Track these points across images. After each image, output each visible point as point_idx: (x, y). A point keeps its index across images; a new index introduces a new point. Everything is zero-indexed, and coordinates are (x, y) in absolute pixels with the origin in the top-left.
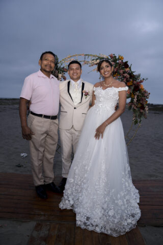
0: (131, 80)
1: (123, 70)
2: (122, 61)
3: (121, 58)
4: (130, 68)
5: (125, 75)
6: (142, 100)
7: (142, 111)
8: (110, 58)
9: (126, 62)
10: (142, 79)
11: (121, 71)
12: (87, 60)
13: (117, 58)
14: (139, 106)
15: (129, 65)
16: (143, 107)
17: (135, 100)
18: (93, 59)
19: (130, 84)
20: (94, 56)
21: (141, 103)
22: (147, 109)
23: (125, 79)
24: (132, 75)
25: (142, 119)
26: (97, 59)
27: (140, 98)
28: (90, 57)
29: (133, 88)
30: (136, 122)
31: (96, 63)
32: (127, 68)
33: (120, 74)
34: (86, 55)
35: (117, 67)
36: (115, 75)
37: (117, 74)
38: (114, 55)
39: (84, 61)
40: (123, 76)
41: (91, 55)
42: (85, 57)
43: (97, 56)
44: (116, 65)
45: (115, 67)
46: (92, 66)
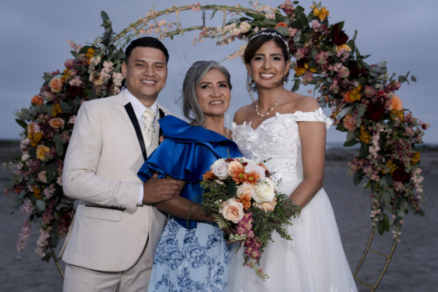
0: (356, 84)
1: (328, 54)
2: (326, 21)
3: (318, 14)
4: (352, 44)
5: (336, 67)
6: (399, 149)
7: (400, 186)
8: (284, 14)
9: (338, 26)
10: (396, 78)
11: (322, 58)
12: (209, 23)
13: (307, 13)
14: (389, 168)
15: (350, 38)
16: (402, 175)
17: (374, 150)
18: (228, 19)
19: (353, 96)
20: (232, 10)
21: (395, 161)
22: (417, 179)
24: (357, 68)
25: (401, 214)
26: (243, 20)
27: (389, 143)
28: (219, 14)
29: (362, 109)
30: (383, 226)
32: (340, 44)
33: (316, 65)
34: (208, 7)
35: (307, 45)
36: (303, 71)
37: (306, 66)
38: (296, 3)
39: (201, 28)
40: (329, 72)
41: (221, 7)
42: (204, 14)
43: (243, 10)
44: (303, 37)
45: (302, 43)
46: (226, 42)
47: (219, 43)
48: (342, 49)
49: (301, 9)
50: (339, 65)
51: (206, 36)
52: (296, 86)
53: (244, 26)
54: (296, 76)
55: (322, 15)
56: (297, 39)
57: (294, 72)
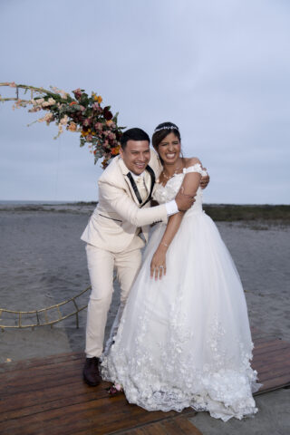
1: (103, 124)
2: (99, 105)
3: (97, 99)
4: (115, 120)
5: (107, 133)
8: (73, 96)
9: (107, 108)
11: (99, 126)
12: (22, 97)
13: (89, 97)
15: (114, 115)
18: (35, 96)
20: (37, 90)
23: (107, 142)
24: (119, 135)
26: (47, 97)
28: (29, 91)
31: (46, 104)
32: (108, 120)
33: (95, 130)
34: (21, 86)
35: (89, 117)
36: (87, 134)
37: (89, 131)
38: (83, 91)
39: (16, 99)
40: (103, 135)
41: (31, 87)
42: (17, 91)
43: (45, 91)
44: (87, 112)
45: (86, 117)
46: (35, 111)
47: (30, 111)
48: (110, 123)
49: (86, 95)
50: (109, 132)
51: (21, 105)
52: (83, 143)
53: (51, 101)
54: (82, 136)
55: (99, 100)
56: (83, 114)
57: (80, 134)
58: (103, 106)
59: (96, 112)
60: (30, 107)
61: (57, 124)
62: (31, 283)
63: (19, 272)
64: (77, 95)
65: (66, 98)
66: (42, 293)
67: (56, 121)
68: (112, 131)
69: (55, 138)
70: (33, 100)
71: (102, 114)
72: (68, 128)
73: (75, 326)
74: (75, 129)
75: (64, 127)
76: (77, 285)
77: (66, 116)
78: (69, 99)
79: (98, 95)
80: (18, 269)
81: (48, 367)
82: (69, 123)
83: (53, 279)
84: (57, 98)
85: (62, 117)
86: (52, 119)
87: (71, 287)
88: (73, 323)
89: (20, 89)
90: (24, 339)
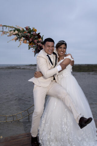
2: (36, 33)
3: (34, 30)
8: (25, 29)
9: (39, 34)
11: (36, 41)
12: (5, 30)
15: (42, 36)
18: (10, 30)
20: (11, 27)
23: (39, 47)
26: (15, 30)
28: (8, 28)
31: (15, 33)
32: (39, 38)
33: (34, 43)
34: (4, 26)
35: (32, 38)
36: (31, 44)
37: (32, 43)
38: (29, 27)
39: (3, 31)
40: (37, 45)
41: (8, 26)
42: (3, 28)
43: (14, 28)
44: (31, 36)
45: (30, 37)
46: (10, 36)
47: (8, 36)
48: (40, 40)
49: (30, 29)
50: (40, 43)
51: (4, 34)
52: (29, 48)
53: (16, 32)
54: (29, 45)
55: (35, 31)
56: (29, 36)
57: (28, 44)
58: (37, 33)
59: (34, 35)
60: (8, 34)
61: (19, 41)
62: (11, 101)
63: (7, 96)
64: (27, 29)
65: (22, 30)
66: (16, 105)
67: (19, 40)
68: (41, 43)
69: (18, 47)
70: (9, 32)
71: (37, 36)
72: (23, 42)
73: (28, 120)
74: (26, 43)
75: (22, 42)
76: (29, 102)
77: (22, 37)
78: (24, 31)
79: (35, 29)
80: (6, 95)
81: (17, 140)
82: (24, 40)
83: (20, 99)
84: (18, 30)
85: (21, 38)
86: (17, 39)
87: (27, 103)
88: (27, 119)
89: (4, 27)
90: (8, 127)
